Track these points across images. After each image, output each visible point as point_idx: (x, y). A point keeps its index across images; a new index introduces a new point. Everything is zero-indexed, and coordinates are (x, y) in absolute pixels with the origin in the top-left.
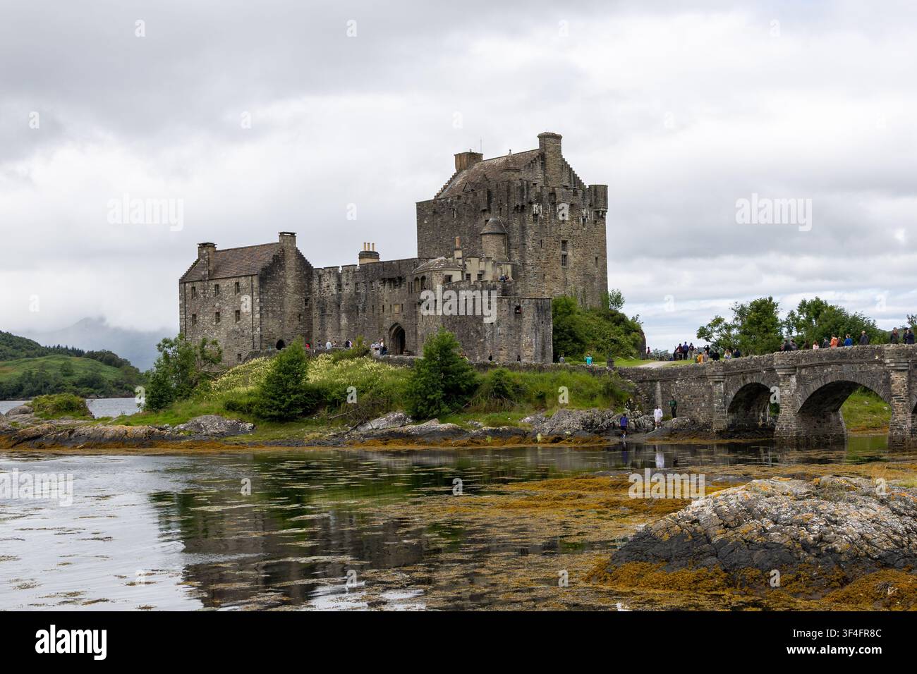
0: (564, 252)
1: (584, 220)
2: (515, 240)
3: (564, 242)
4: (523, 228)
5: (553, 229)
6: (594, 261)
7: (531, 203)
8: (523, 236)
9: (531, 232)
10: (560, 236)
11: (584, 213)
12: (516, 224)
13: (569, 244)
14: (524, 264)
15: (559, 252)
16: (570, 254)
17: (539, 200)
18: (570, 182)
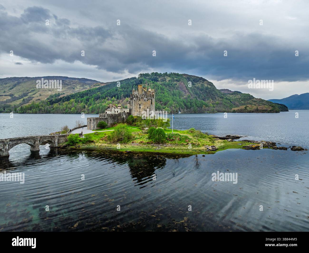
0: (140, 106)
1: (145, 100)
2: (131, 104)
3: (140, 105)
4: (132, 102)
5: (137, 102)
6: (147, 107)
7: (134, 98)
8: (132, 104)
9: (133, 103)
10: (139, 103)
11: (145, 99)
12: (131, 102)
13: (141, 105)
14: (132, 109)
15: (139, 106)
16: (141, 106)
17: (135, 97)
18: (144, 93)
